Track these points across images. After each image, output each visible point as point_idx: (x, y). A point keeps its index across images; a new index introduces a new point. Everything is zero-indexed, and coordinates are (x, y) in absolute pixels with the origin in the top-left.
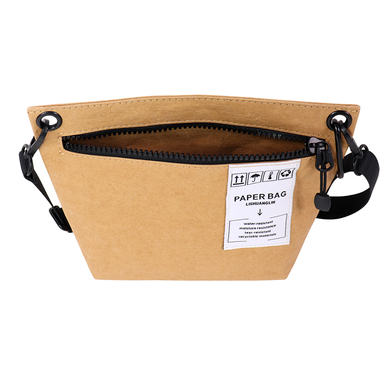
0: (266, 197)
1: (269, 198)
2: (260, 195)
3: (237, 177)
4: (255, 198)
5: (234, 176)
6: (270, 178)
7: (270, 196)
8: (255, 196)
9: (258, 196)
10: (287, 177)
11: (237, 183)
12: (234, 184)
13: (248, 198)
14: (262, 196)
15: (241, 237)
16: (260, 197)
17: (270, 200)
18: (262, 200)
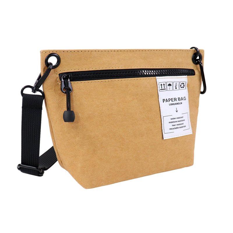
0: (177, 100)
1: (179, 101)
2: (174, 98)
3: (161, 85)
4: (173, 101)
5: (160, 84)
6: (176, 88)
7: (179, 99)
8: (172, 99)
9: (173, 99)
10: (184, 88)
11: (163, 89)
12: (161, 90)
13: (169, 100)
14: (175, 99)
15: (171, 129)
16: (175, 100)
17: (180, 102)
18: (176, 102)
